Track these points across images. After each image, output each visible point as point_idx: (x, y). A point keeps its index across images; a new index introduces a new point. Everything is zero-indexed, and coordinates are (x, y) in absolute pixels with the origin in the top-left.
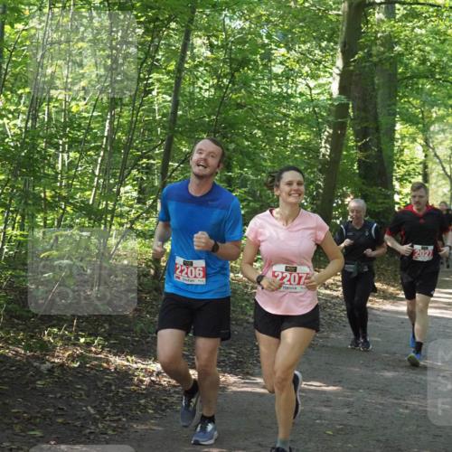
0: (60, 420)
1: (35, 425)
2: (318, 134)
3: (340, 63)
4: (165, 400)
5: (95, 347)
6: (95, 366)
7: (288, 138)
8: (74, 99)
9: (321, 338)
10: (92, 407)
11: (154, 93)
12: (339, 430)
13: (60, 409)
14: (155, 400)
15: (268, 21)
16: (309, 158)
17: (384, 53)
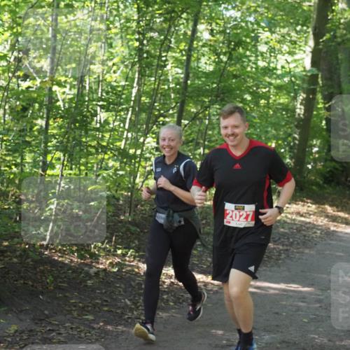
0: (106, 309)
1: (88, 311)
2: (295, 98)
3: (311, 43)
4: (182, 296)
5: (129, 257)
6: (130, 271)
7: (271, 101)
8: (108, 72)
9: (298, 253)
10: (129, 300)
11: (168, 67)
12: (312, 319)
13: (105, 301)
14: (174, 296)
15: (256, 11)
16: (288, 117)
17: (345, 35)
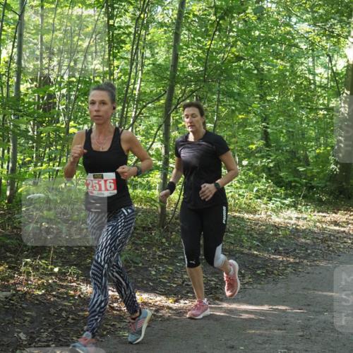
5: (70, 275)
